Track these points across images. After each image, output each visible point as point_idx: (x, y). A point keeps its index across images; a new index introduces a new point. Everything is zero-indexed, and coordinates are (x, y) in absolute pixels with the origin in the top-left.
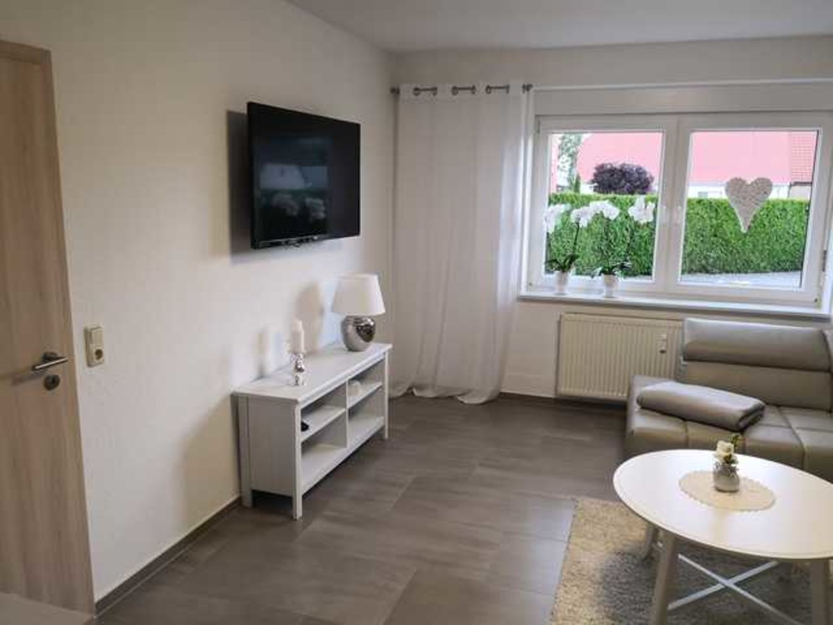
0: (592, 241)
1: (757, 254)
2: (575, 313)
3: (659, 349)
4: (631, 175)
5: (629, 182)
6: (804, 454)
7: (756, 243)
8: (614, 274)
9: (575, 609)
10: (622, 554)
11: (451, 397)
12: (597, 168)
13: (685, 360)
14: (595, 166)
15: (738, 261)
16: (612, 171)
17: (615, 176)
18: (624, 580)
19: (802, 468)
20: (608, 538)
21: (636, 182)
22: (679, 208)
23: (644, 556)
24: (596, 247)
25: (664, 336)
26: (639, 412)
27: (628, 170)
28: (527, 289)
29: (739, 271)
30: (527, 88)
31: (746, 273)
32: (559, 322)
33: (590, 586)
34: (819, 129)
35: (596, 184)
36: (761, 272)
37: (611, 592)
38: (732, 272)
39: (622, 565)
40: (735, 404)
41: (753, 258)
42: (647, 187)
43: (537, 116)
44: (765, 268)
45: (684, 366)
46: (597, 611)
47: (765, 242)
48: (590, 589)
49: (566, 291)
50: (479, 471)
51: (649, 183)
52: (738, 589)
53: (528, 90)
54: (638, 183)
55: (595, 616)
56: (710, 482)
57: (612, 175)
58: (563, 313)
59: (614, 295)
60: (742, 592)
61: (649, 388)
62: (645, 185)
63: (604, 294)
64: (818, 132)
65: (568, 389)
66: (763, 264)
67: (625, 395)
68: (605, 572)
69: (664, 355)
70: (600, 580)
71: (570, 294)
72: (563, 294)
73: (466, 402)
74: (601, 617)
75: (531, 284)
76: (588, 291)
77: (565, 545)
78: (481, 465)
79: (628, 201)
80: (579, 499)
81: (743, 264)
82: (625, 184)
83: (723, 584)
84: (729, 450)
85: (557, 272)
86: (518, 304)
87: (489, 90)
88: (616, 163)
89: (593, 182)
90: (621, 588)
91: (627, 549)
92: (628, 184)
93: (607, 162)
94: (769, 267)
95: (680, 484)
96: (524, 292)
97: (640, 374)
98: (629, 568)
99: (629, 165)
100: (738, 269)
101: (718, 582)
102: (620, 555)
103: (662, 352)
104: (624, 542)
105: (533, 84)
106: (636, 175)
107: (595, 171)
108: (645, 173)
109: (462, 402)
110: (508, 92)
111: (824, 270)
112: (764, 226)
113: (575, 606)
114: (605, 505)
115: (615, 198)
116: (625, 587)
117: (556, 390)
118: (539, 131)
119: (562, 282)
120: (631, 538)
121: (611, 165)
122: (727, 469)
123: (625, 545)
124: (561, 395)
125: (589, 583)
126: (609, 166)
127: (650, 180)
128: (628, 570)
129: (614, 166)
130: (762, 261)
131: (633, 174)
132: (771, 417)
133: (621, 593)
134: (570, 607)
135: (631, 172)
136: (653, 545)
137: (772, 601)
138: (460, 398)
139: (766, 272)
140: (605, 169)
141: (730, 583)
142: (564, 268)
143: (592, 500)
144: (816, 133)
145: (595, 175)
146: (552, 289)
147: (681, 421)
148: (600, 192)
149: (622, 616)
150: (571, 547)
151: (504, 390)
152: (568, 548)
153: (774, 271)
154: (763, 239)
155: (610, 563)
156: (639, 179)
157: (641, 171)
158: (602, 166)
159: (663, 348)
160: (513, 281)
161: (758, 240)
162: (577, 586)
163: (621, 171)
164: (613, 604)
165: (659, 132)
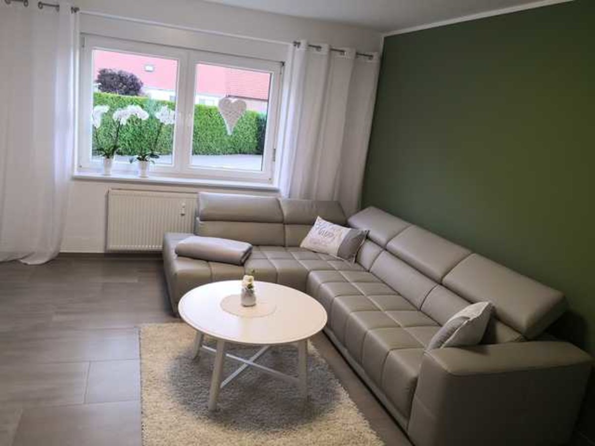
0: (103, 129)
1: (214, 142)
2: (120, 189)
3: (180, 213)
4: (127, 80)
5: (125, 84)
6: (277, 274)
7: (213, 135)
8: (146, 160)
9: (158, 404)
10: (179, 358)
11: (16, 261)
12: (100, 72)
13: (201, 220)
14: (99, 70)
15: (203, 147)
16: (112, 76)
17: (115, 79)
18: (184, 376)
19: (276, 283)
20: (168, 349)
21: (131, 85)
22: (190, 115)
23: (193, 357)
24: (107, 134)
25: (184, 204)
26: (177, 259)
27: (124, 76)
28: (79, 171)
29: (204, 154)
30: (75, 10)
31: (208, 154)
32: (107, 196)
33: (164, 386)
34: (273, 73)
35: (100, 84)
36: (216, 154)
37: (178, 386)
38: (199, 154)
39: (181, 366)
40: (237, 248)
41: (211, 144)
42: (138, 90)
43: (81, 33)
44: (219, 152)
45: (202, 224)
46: (173, 402)
47: (219, 135)
48: (164, 388)
49: (111, 173)
50: (56, 318)
51: (140, 87)
52: (254, 364)
53: (75, 12)
54: (132, 86)
55: (172, 405)
56: (239, 301)
57: (112, 79)
58: (110, 189)
59: (148, 176)
60: (259, 366)
61: (182, 242)
62: (136, 88)
63: (140, 175)
64: (271, 74)
65: (115, 246)
66: (217, 150)
67: (161, 246)
68: (171, 374)
69: (183, 217)
70: (170, 380)
71: (114, 175)
72: (109, 175)
73: (29, 263)
74: (176, 405)
75: (81, 167)
76: (127, 172)
77: (139, 361)
78: (57, 313)
79: (129, 100)
80: (140, 325)
81: (206, 149)
82: (122, 86)
83: (246, 364)
84: (250, 280)
85: (103, 158)
86: (73, 183)
87: (41, 6)
88: (114, 69)
89: (98, 81)
90: (184, 382)
91: (181, 354)
92: (125, 86)
93: (108, 68)
94: (221, 151)
95: (221, 305)
96: (76, 173)
97: (170, 231)
98: (187, 367)
99: (125, 72)
100: (203, 152)
101: (243, 363)
102: (178, 360)
103: (183, 215)
104: (179, 350)
105: (80, 8)
106: (130, 80)
107: (99, 74)
108: (136, 79)
109: (26, 264)
110: (58, 10)
111: (274, 160)
112: (218, 124)
113: (157, 402)
114: (159, 327)
115: (120, 97)
116: (186, 380)
117: (106, 247)
118: (83, 46)
119: (108, 165)
120: (181, 346)
121: (110, 70)
122: (249, 292)
123: (179, 352)
124: (109, 251)
125: (163, 384)
126: (110, 72)
127: (141, 85)
128: (187, 368)
129: (114, 71)
130: (217, 147)
131: (128, 79)
132: (255, 253)
133: (184, 385)
134: (155, 404)
135: (127, 78)
136: (201, 349)
137: (272, 366)
138: (22, 261)
139: (219, 155)
140: (106, 73)
141: (250, 362)
142: (108, 155)
143: (150, 325)
144: (269, 75)
145: (99, 77)
146: (99, 170)
147: (205, 262)
148: (104, 91)
149: (189, 401)
150: (143, 361)
151: (62, 251)
152: (141, 364)
153: (224, 154)
154: (218, 133)
155: (174, 366)
156: (133, 83)
157: (133, 78)
158: (104, 71)
159: (183, 213)
160: (69, 164)
161: (214, 134)
162: (155, 388)
163: (119, 75)
164: (182, 394)
165: (175, 60)
